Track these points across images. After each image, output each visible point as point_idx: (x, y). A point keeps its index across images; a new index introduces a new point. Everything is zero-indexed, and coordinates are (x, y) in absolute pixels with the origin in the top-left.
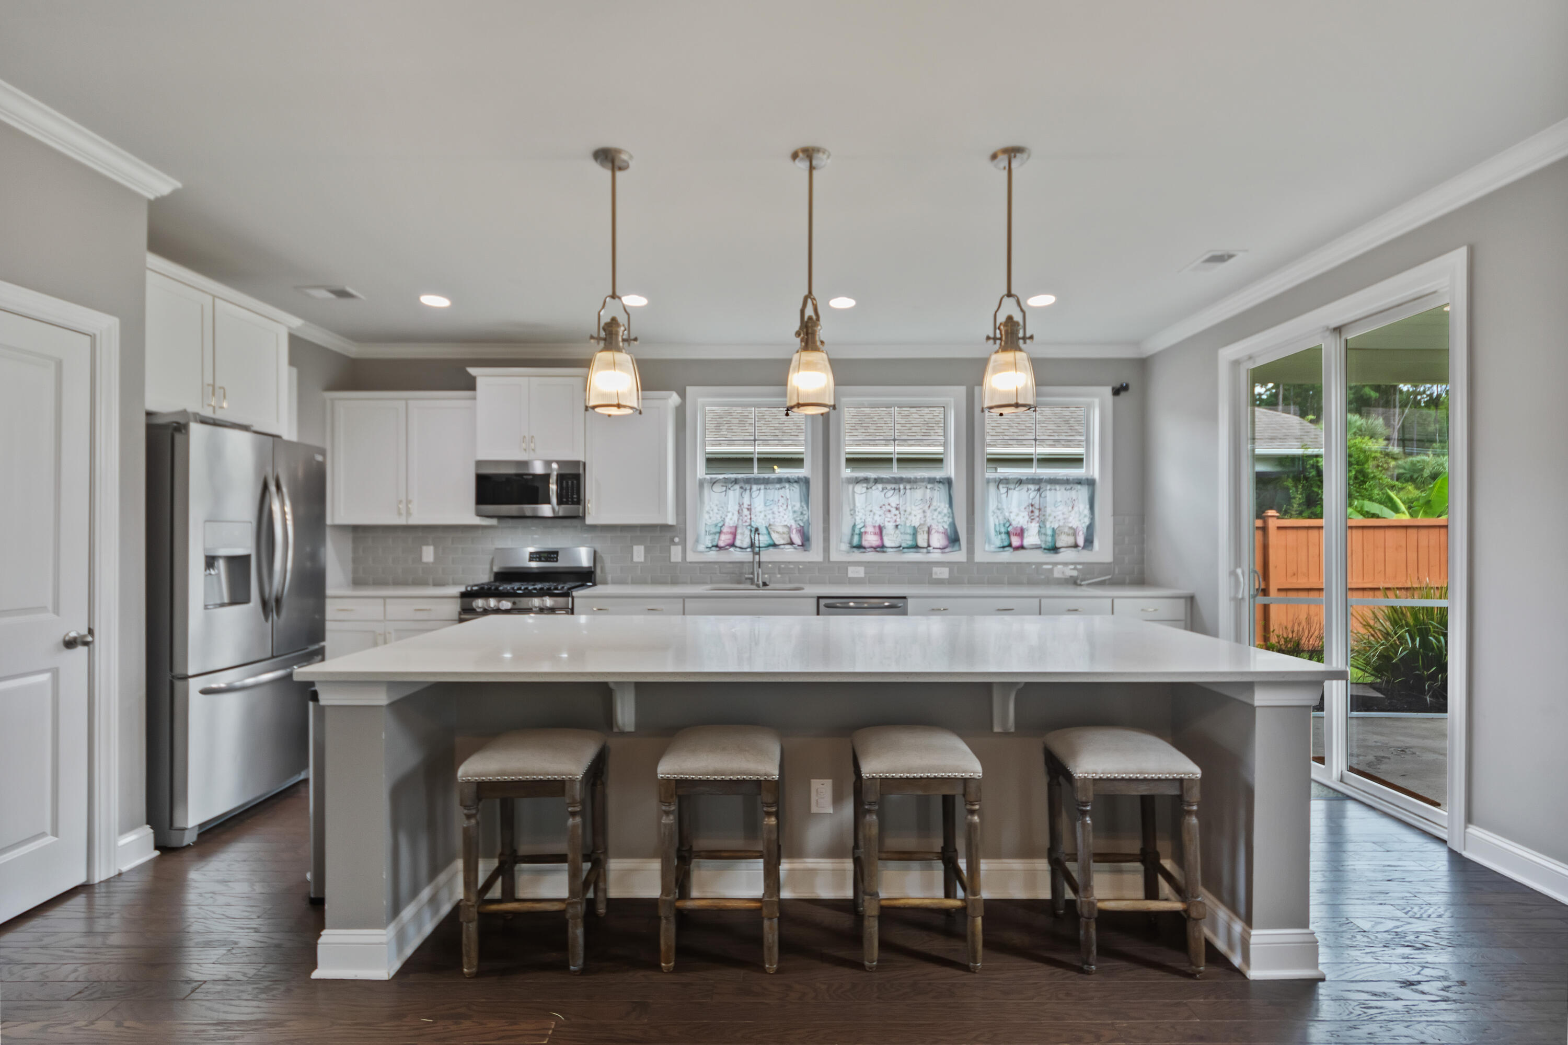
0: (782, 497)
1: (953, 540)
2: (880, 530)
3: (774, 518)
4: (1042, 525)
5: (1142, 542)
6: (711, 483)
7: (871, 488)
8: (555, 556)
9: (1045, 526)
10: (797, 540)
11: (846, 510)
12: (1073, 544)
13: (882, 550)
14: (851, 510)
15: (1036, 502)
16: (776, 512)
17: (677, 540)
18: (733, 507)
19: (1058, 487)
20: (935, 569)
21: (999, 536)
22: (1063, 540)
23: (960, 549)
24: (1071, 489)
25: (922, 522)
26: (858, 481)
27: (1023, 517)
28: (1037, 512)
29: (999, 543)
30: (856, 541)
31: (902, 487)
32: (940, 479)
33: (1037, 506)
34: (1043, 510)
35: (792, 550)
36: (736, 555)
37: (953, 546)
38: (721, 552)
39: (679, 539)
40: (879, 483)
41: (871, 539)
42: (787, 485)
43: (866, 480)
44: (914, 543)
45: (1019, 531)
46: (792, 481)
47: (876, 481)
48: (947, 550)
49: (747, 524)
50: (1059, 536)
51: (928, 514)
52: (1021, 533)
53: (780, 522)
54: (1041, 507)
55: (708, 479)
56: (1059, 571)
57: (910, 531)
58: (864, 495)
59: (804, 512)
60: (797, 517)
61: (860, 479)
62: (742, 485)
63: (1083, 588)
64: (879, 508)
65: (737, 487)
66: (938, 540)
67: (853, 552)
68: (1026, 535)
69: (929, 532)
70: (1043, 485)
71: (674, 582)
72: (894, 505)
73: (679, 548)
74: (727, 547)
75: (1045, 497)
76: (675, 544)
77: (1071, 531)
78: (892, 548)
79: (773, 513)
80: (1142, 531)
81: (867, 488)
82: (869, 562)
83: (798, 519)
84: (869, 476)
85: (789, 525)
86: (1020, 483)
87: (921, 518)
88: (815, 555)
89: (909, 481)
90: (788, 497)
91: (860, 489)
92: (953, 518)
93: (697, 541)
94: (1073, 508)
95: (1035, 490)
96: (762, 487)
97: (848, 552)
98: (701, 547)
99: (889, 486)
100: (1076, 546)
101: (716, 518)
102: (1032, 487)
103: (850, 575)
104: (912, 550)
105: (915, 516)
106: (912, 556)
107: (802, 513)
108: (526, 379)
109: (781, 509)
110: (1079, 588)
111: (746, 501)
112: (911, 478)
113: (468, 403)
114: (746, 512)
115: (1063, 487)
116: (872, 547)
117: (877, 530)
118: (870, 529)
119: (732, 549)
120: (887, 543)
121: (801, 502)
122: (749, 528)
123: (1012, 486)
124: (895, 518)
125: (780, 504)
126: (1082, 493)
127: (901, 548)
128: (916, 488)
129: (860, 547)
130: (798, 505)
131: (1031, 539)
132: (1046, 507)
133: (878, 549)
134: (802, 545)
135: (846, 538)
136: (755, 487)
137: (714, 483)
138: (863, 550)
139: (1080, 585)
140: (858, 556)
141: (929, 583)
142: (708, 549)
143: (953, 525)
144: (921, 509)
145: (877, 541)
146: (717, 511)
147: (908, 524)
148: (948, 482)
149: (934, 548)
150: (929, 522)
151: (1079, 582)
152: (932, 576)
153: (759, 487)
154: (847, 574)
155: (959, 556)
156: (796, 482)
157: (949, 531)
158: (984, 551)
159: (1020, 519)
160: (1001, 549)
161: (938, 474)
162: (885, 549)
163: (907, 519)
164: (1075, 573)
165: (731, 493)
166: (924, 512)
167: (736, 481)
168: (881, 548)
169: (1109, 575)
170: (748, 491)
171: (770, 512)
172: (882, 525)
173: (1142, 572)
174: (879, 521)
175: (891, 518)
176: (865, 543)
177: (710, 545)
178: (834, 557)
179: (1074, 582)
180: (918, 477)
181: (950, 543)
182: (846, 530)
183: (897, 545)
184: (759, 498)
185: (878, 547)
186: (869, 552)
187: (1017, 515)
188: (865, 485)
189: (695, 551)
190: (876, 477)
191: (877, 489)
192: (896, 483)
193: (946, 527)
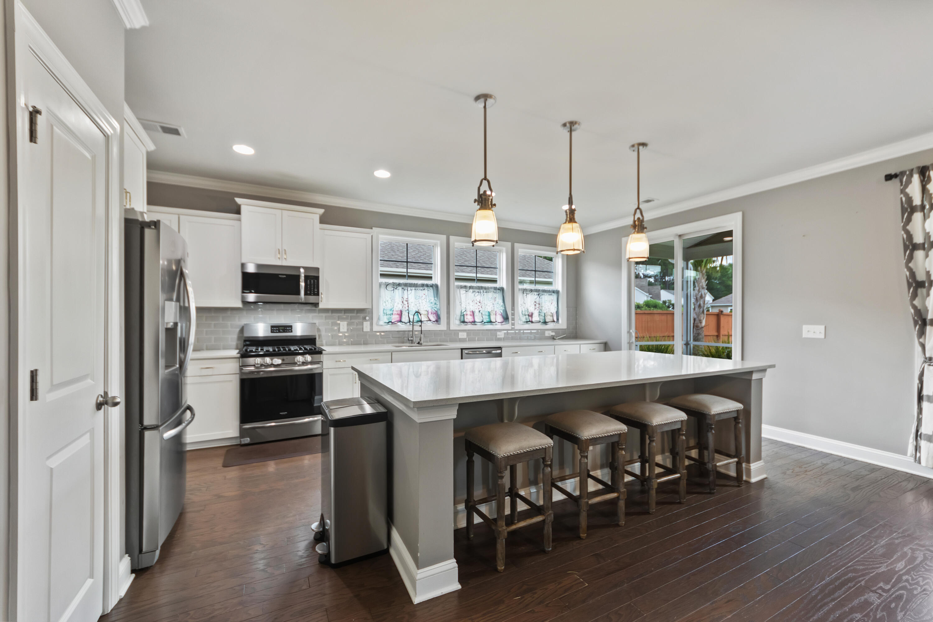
0: (424, 294)
1: (506, 318)
2: (473, 313)
3: (420, 306)
4: (540, 311)
5: (576, 319)
6: (385, 285)
7: (468, 291)
8: (290, 328)
9: (542, 312)
10: (433, 318)
11: (458, 302)
12: (553, 321)
13: (474, 323)
14: (460, 302)
15: (537, 300)
16: (421, 303)
17: (367, 318)
18: (398, 299)
19: (545, 294)
20: (498, 333)
21: (525, 317)
22: (548, 319)
23: (509, 323)
24: (551, 294)
25: (492, 309)
26: (462, 287)
27: (533, 307)
28: (538, 305)
29: (524, 320)
30: (462, 320)
31: (482, 291)
32: (499, 287)
33: (538, 303)
34: (541, 304)
35: (431, 324)
36: (402, 327)
37: (506, 322)
38: (393, 325)
39: (369, 317)
40: (471, 289)
41: (469, 318)
42: (426, 288)
43: (465, 287)
44: (490, 320)
45: (531, 314)
46: (429, 286)
47: (471, 287)
48: (503, 323)
49: (406, 309)
50: (547, 316)
51: (495, 305)
52: (531, 315)
53: (423, 308)
54: (540, 303)
55: (384, 283)
56: (548, 334)
57: (487, 314)
58: (465, 294)
59: (437, 303)
60: (433, 306)
61: (463, 286)
62: (403, 287)
63: (557, 341)
64: (472, 302)
65: (400, 288)
66: (499, 319)
67: (462, 325)
68: (533, 316)
69: (496, 315)
70: (540, 293)
71: (366, 343)
72: (478, 301)
73: (369, 323)
74: (396, 322)
75: (542, 298)
76: (366, 321)
77: (551, 314)
78: (479, 322)
79: (419, 303)
80: (576, 314)
81: (466, 291)
82: (468, 330)
83: (434, 307)
84: (467, 285)
85: (428, 310)
86: (532, 291)
87: (491, 307)
88: (442, 327)
89: (485, 288)
90: (427, 295)
91: (463, 291)
92: (505, 307)
93: (379, 319)
94: (552, 303)
95: (537, 295)
96: (413, 288)
97: (459, 325)
98: (381, 323)
99: (477, 291)
100: (554, 321)
101: (389, 306)
102: (536, 293)
103: (460, 337)
104: (489, 323)
105: (489, 306)
106: (489, 327)
107: (435, 304)
108: (280, 211)
109: (423, 301)
110: (555, 341)
111: (405, 297)
112: (486, 287)
113: (236, 223)
114: (405, 303)
115: (548, 294)
116: (470, 322)
117: (471, 313)
118: (469, 313)
119: (399, 324)
120: (477, 320)
121: (434, 297)
122: (407, 311)
123: (528, 292)
124: (479, 307)
125: (423, 298)
126: (554, 297)
127: (483, 323)
128: (489, 292)
129: (464, 322)
130: (433, 299)
131: (536, 318)
132: (542, 303)
133: (473, 323)
134: (437, 321)
135: (458, 318)
136: (409, 288)
137: (387, 285)
138: (466, 324)
139: (556, 339)
140: (463, 327)
141: (496, 340)
142: (386, 324)
143: (505, 311)
144: (491, 303)
145: (472, 319)
146: (391, 302)
147: (486, 311)
148: (502, 289)
149: (498, 323)
150: (496, 309)
151: (555, 338)
152: (497, 336)
153: (411, 288)
154: (458, 336)
155: (508, 326)
156: (431, 286)
157: (503, 314)
158: (518, 324)
159: (531, 309)
160: (526, 323)
161: (497, 285)
162: (476, 323)
163: (485, 307)
164: (553, 334)
165: (396, 291)
166: (493, 304)
167: (399, 285)
168: (474, 322)
169: (566, 334)
170: (406, 291)
171: (418, 303)
172: (474, 311)
173: (576, 333)
174: (472, 309)
175: (477, 307)
176: (466, 320)
177: (387, 321)
178: (452, 327)
179: (553, 338)
180: (489, 287)
181: (504, 320)
182: (458, 313)
183: (481, 321)
184: (411, 294)
185: (473, 322)
186: (469, 325)
187: (530, 306)
188: (464, 289)
189: (378, 325)
190: (470, 285)
191: (470, 292)
192: (479, 289)
193: (502, 312)
